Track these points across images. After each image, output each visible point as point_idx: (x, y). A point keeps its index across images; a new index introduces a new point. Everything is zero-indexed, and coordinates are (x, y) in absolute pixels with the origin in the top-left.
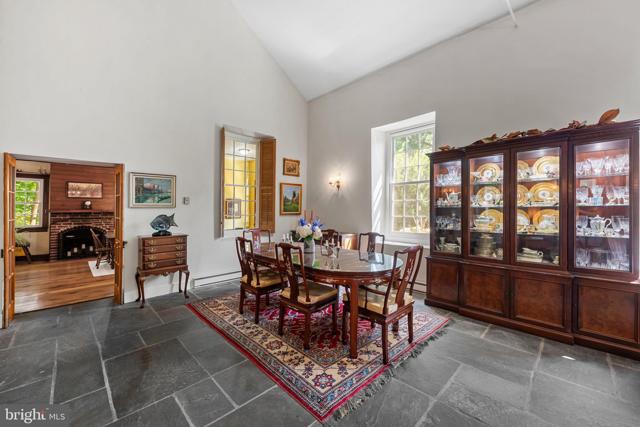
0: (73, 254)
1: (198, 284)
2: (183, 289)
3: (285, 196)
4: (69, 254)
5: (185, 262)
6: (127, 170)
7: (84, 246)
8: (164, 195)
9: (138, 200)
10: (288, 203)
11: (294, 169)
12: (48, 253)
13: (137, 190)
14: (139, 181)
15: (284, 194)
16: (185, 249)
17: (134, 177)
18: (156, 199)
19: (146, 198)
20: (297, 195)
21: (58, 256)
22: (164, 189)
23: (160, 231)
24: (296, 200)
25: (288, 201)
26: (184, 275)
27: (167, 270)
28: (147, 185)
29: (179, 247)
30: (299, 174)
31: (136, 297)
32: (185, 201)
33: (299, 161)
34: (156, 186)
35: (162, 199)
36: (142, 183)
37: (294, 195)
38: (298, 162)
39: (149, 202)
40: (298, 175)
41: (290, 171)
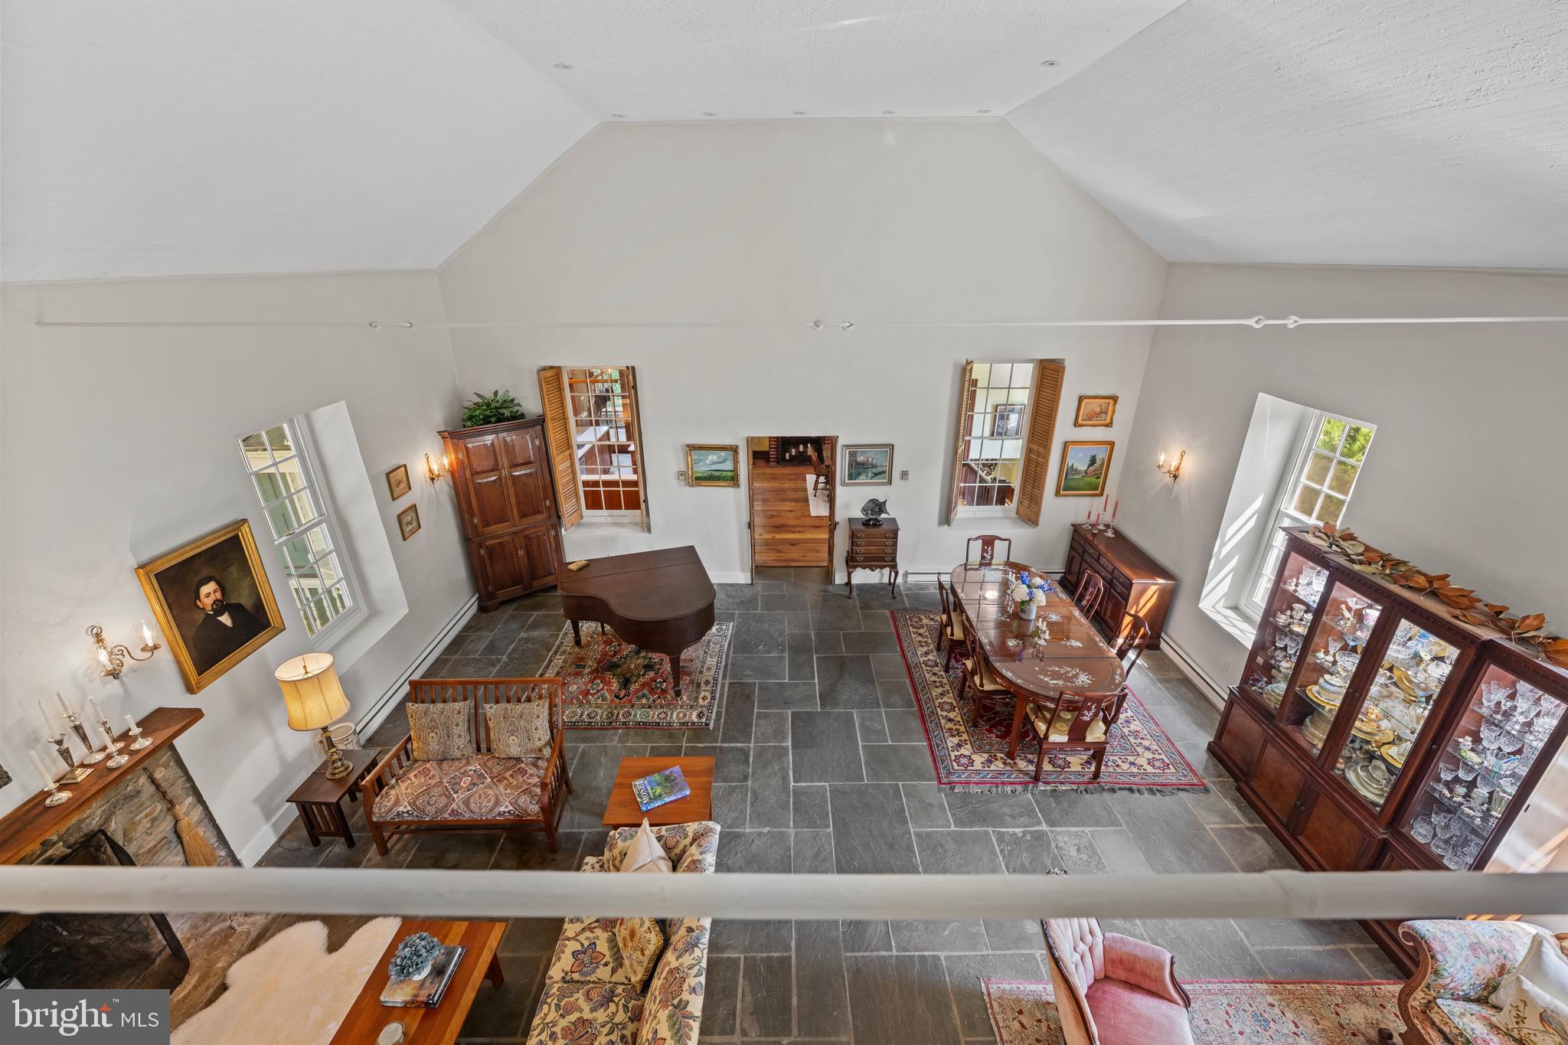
0: (790, 455)
1: (911, 579)
2: (892, 581)
3: (1070, 464)
4: (787, 456)
5: (894, 560)
6: (840, 443)
7: (801, 448)
8: (879, 470)
9: (851, 477)
10: (1076, 477)
11: (1101, 412)
12: (768, 449)
13: (851, 465)
14: (853, 455)
15: (1070, 461)
16: (895, 545)
17: (847, 451)
18: (870, 474)
19: (859, 474)
20: (1098, 462)
21: (777, 458)
22: (878, 464)
23: (870, 519)
24: (1096, 470)
25: (1077, 472)
26: (893, 574)
27: (875, 566)
28: (860, 459)
29: (889, 542)
30: (1111, 422)
31: (846, 581)
32: (904, 475)
33: (1118, 397)
34: (870, 460)
35: (876, 474)
36: (856, 457)
37: (1093, 461)
38: (1115, 399)
39: (862, 479)
40: (1109, 425)
41: (1090, 419)
